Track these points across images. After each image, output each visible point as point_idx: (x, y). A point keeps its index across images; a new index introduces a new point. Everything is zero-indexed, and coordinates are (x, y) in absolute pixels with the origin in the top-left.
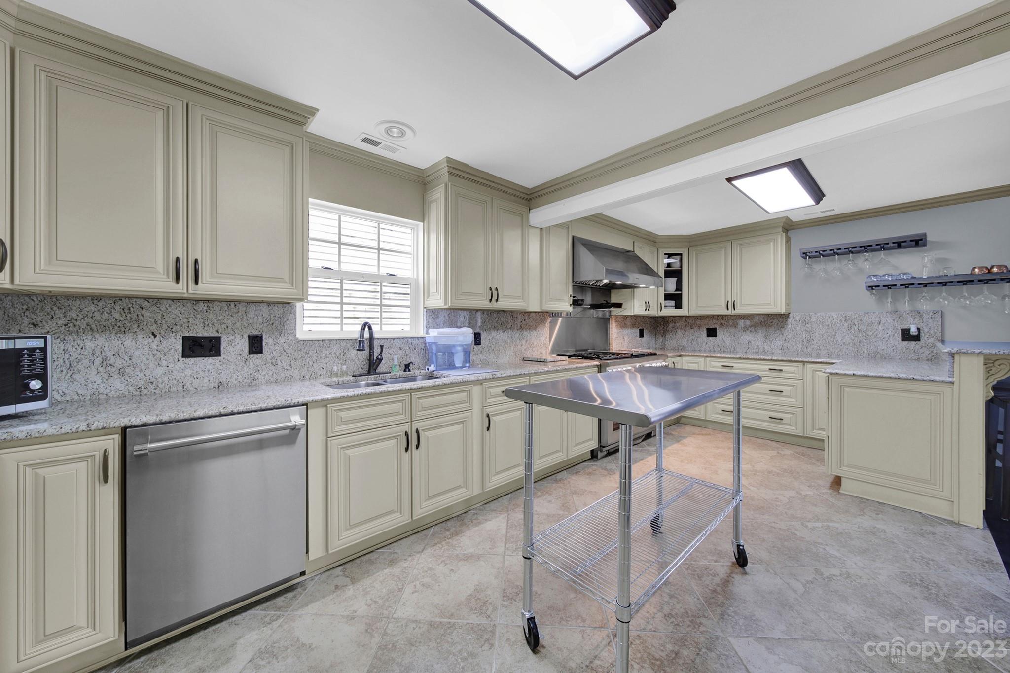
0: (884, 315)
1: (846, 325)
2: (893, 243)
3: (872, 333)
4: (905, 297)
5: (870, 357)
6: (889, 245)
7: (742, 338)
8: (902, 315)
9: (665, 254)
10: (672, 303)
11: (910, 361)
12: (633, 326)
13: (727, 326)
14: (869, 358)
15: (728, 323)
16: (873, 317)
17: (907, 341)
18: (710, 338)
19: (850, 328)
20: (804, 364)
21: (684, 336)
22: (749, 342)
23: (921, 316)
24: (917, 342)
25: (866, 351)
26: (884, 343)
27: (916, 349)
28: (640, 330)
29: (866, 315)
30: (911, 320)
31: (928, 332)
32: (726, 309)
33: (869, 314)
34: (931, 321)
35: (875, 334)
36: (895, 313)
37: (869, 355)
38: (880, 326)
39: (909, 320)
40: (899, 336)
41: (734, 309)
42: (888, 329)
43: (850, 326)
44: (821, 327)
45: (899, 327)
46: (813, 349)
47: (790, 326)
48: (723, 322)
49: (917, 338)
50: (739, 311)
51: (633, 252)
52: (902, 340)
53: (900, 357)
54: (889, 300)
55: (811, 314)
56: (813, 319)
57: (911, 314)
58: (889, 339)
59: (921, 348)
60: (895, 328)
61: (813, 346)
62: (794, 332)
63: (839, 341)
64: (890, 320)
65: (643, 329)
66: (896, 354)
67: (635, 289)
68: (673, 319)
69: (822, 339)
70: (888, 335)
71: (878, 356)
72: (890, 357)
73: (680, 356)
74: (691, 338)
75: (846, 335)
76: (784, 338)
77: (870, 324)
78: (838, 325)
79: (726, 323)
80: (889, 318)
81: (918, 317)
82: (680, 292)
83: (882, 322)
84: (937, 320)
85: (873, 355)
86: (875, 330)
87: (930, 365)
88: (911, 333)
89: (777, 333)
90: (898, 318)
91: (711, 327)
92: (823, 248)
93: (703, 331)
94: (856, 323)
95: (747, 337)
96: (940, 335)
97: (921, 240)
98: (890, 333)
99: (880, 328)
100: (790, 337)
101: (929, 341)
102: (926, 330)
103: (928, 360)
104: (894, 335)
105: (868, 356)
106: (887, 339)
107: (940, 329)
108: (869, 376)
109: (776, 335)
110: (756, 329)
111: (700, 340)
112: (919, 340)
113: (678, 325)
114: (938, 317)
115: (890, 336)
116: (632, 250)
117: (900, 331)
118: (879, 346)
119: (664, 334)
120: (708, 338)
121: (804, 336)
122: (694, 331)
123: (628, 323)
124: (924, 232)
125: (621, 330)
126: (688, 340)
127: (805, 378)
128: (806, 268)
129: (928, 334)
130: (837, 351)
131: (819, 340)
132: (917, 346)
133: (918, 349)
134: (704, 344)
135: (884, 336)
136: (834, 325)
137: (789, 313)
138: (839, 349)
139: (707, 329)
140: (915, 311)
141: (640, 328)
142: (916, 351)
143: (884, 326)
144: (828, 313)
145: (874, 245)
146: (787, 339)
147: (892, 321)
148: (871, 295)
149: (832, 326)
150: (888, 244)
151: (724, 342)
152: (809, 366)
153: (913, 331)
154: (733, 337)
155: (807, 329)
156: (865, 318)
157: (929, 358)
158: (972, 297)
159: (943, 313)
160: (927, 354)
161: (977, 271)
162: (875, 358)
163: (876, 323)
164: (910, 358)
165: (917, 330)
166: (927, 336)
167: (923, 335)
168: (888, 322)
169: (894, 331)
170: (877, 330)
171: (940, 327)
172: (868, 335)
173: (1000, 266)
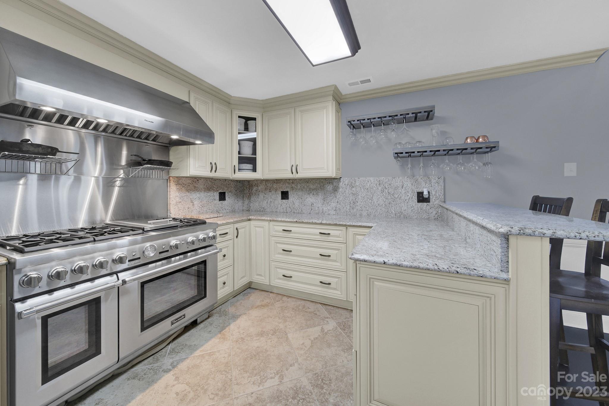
0: (406, 180)
1: (380, 188)
2: (412, 114)
3: (397, 196)
4: (420, 164)
5: (396, 217)
6: (409, 116)
7: (307, 200)
8: (418, 179)
9: (239, 117)
10: (250, 166)
11: (423, 221)
12: (209, 189)
13: (296, 189)
15: (297, 187)
16: (398, 182)
17: (421, 202)
18: (284, 200)
19: (383, 191)
20: (347, 228)
21: (265, 198)
22: (312, 204)
23: (430, 181)
24: (428, 203)
25: (393, 212)
26: (406, 204)
27: (427, 210)
28: (220, 193)
29: (394, 179)
30: (423, 184)
32: (291, 173)
34: (436, 185)
35: (399, 196)
36: (413, 178)
38: (403, 190)
40: (415, 198)
41: (297, 173)
42: (408, 192)
43: (382, 189)
44: (362, 190)
45: (416, 190)
46: (357, 210)
47: (341, 190)
48: (293, 185)
49: (427, 200)
50: (302, 174)
51: (189, 103)
52: (418, 202)
53: (416, 217)
54: (409, 166)
55: (356, 178)
56: (357, 184)
57: (424, 180)
58: (409, 201)
59: (431, 209)
60: (413, 192)
61: (357, 207)
62: (344, 195)
63: (375, 202)
65: (225, 192)
66: (414, 214)
67: (191, 146)
68: (256, 183)
69: (363, 201)
70: (408, 197)
72: (410, 217)
73: (250, 220)
74: (270, 200)
75: (379, 198)
76: (337, 201)
77: (396, 188)
78: (374, 188)
79: (296, 187)
80: (409, 182)
81: (428, 182)
82: (255, 156)
83: (405, 186)
84: (441, 184)
85: (398, 215)
86: (399, 193)
88: (424, 195)
89: (332, 196)
90: (414, 183)
91: (285, 191)
92: (363, 117)
93: (278, 194)
94: (387, 187)
95: (310, 199)
96: (443, 197)
97: (432, 111)
98: (409, 195)
100: (341, 199)
101: (436, 203)
102: (434, 193)
103: (435, 220)
104: (412, 198)
105: (395, 216)
106: (408, 201)
107: (443, 192)
109: (331, 197)
110: (317, 192)
111: (276, 202)
112: (429, 202)
113: (260, 188)
114: (442, 181)
115: (410, 198)
116: (188, 101)
117: (416, 194)
118: (402, 207)
119: (249, 197)
120: (282, 200)
121: (351, 198)
122: (272, 194)
123: (201, 185)
124: (434, 105)
125: (188, 194)
126: (267, 203)
127: (348, 243)
128: (351, 135)
129: (435, 196)
130: (374, 212)
131: (361, 202)
132: (428, 207)
134: (279, 206)
135: (406, 198)
136: (372, 189)
137: (341, 178)
138: (375, 210)
139: (281, 192)
140: (426, 177)
141: (220, 191)
143: (406, 189)
144: (367, 178)
145: (399, 115)
146: (339, 201)
147: (411, 185)
148: (397, 161)
149: (370, 189)
150: (408, 114)
151: (294, 204)
152: (351, 230)
153: (426, 193)
154: (300, 199)
155: (353, 192)
157: (436, 217)
158: (466, 164)
159: (444, 178)
160: (434, 214)
161: (469, 140)
162: (400, 217)
163: (400, 187)
164: (423, 217)
165: (428, 194)
166: (434, 198)
167: (432, 198)
168: (408, 186)
169: (412, 194)
170: (401, 193)
171: (443, 190)
172: (395, 198)
173: (484, 136)
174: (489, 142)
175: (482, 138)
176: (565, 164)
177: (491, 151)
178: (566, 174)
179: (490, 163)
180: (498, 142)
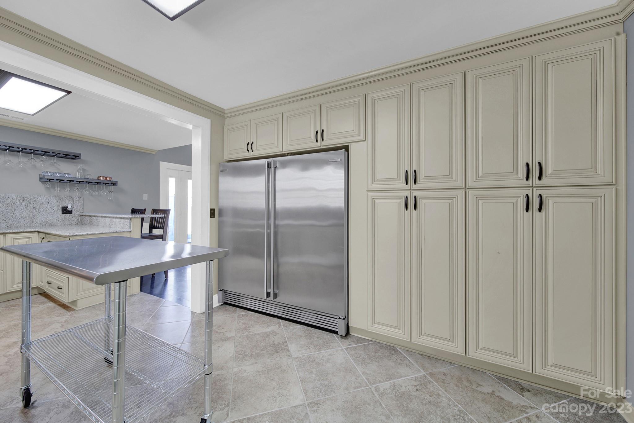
0: (52, 198)
1: (23, 204)
2: (63, 154)
3: (43, 210)
4: (67, 188)
6: (60, 155)
8: (63, 198)
11: (66, 226)
14: (41, 226)
16: (44, 199)
17: (65, 214)
20: (4, 235)
23: (73, 199)
24: (70, 214)
25: (38, 222)
26: (51, 215)
29: (39, 197)
30: (67, 201)
31: (76, 208)
33: (41, 197)
34: (77, 202)
35: (45, 210)
36: (58, 197)
37: (41, 224)
38: (49, 205)
39: (66, 201)
40: (60, 211)
42: (54, 207)
43: (26, 204)
44: (1, 205)
45: (61, 205)
49: (70, 212)
52: (62, 214)
53: (61, 224)
57: (67, 198)
58: (54, 213)
59: (73, 217)
60: (58, 206)
63: (18, 215)
64: (55, 201)
66: (59, 222)
69: (2, 215)
71: (47, 224)
72: (55, 224)
75: (22, 212)
77: (42, 204)
78: (17, 204)
80: (55, 200)
81: (71, 200)
83: (50, 202)
84: (81, 202)
85: (44, 224)
87: (77, 227)
88: (68, 209)
90: (60, 200)
94: (31, 203)
96: (82, 210)
97: (78, 156)
98: (55, 209)
99: (49, 206)
101: (77, 213)
102: (75, 207)
103: (76, 224)
104: (57, 211)
108: (95, 234)
112: (72, 213)
114: (82, 200)
115: (55, 211)
117: (61, 208)
118: (48, 217)
124: (80, 153)
129: (76, 209)
130: (15, 223)
132: (71, 217)
133: (71, 218)
135: (51, 211)
136: (14, 204)
140: (69, 196)
142: (70, 219)
143: (51, 205)
144: (9, 195)
145: (51, 152)
147: (57, 202)
148: (43, 184)
149: (12, 204)
152: (9, 236)
153: (69, 208)
156: (38, 199)
157: (77, 223)
158: (99, 191)
159: (83, 198)
160: (75, 221)
161: (101, 178)
162: (45, 226)
163: (46, 203)
164: (66, 224)
165: (71, 208)
166: (76, 211)
167: (74, 210)
168: (53, 203)
169: (57, 208)
170: (46, 207)
171: (82, 206)
172: (40, 211)
173: (110, 178)
174: (112, 181)
175: (109, 178)
176: (144, 195)
177: (113, 185)
178: (144, 199)
179: (113, 192)
180: (117, 182)
